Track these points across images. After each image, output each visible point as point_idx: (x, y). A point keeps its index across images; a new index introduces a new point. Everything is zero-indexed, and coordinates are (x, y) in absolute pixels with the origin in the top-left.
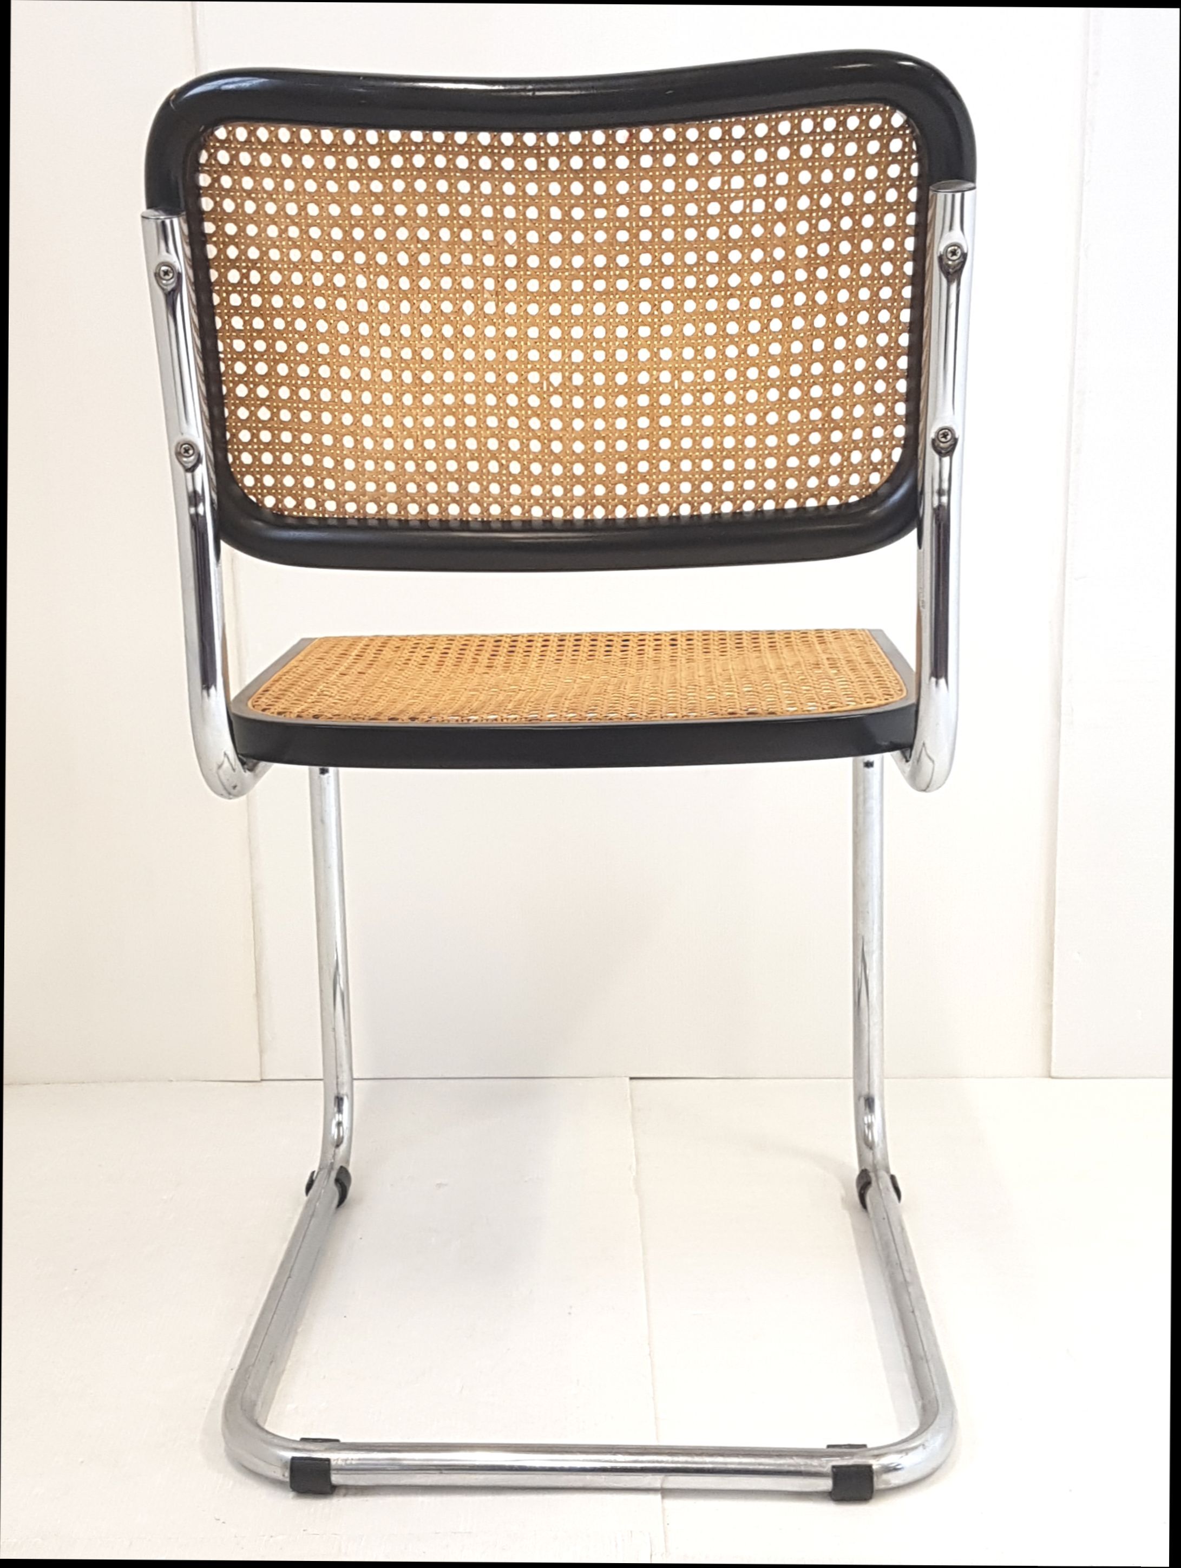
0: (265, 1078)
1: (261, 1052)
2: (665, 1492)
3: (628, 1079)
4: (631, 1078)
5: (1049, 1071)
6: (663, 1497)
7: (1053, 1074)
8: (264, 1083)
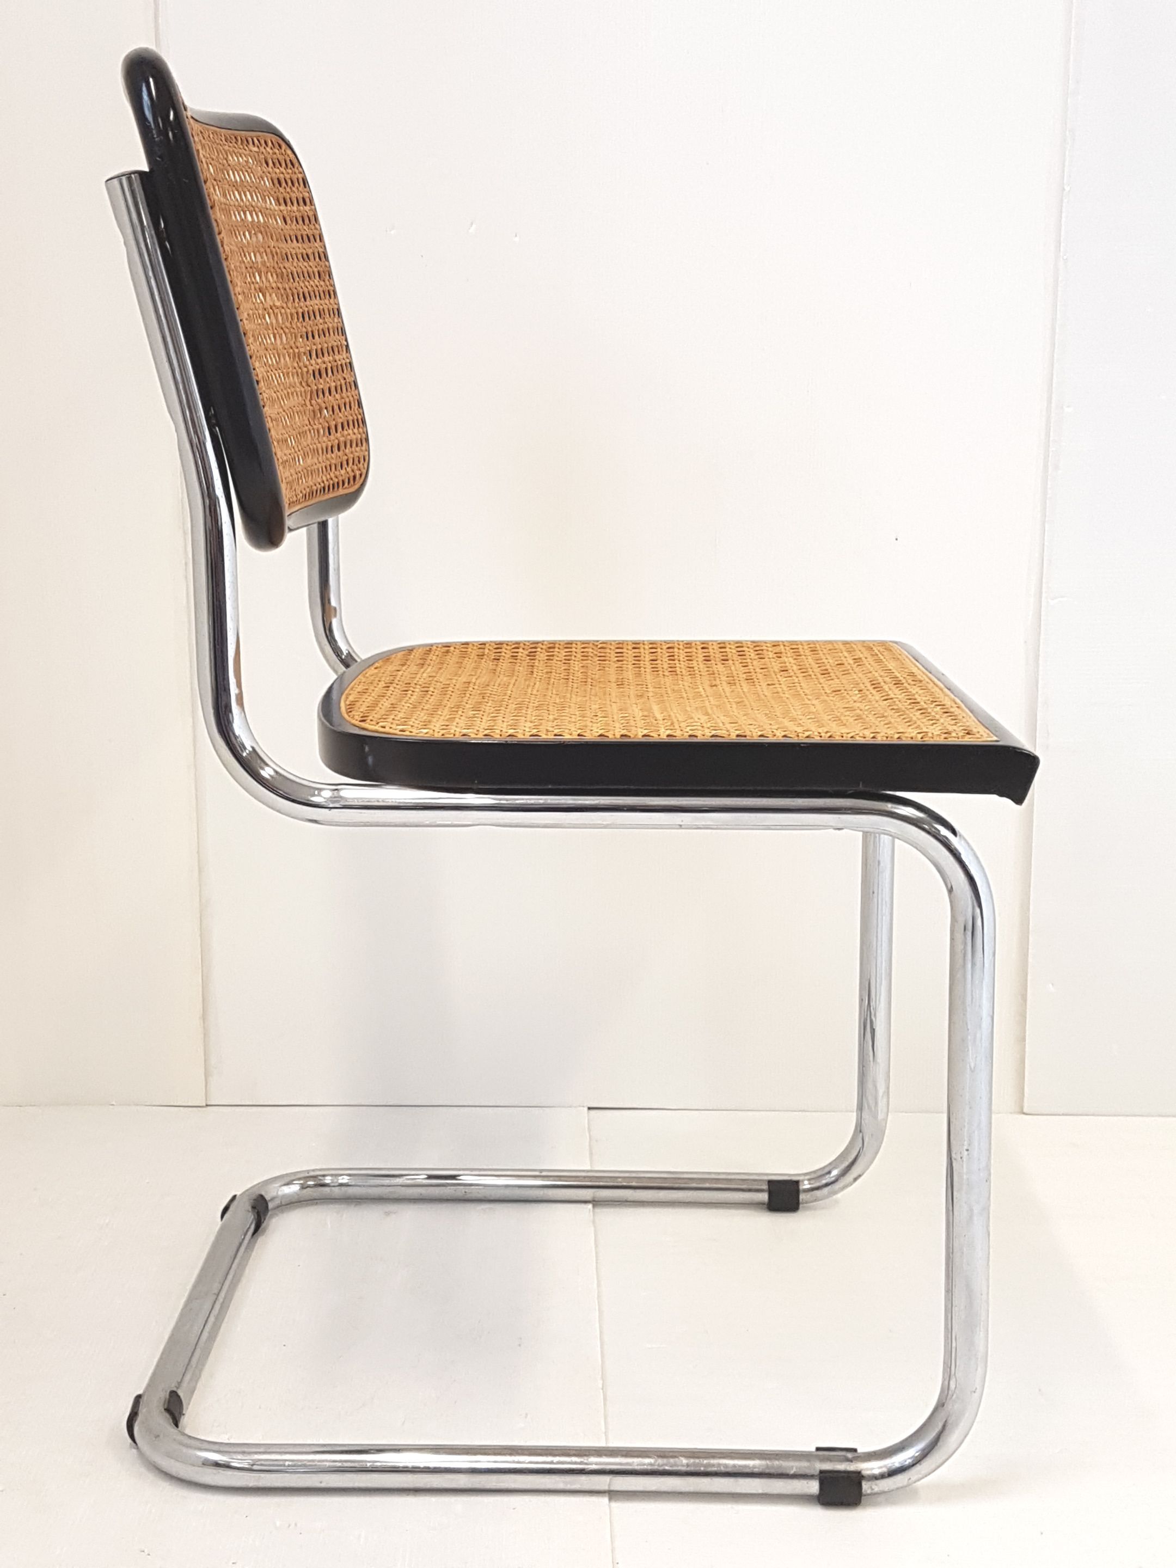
0: (209, 1103)
1: (207, 1075)
2: (613, 1495)
3: (586, 1109)
4: (589, 1108)
5: (1022, 1107)
6: (610, 1499)
7: (1025, 1110)
8: (209, 1108)
